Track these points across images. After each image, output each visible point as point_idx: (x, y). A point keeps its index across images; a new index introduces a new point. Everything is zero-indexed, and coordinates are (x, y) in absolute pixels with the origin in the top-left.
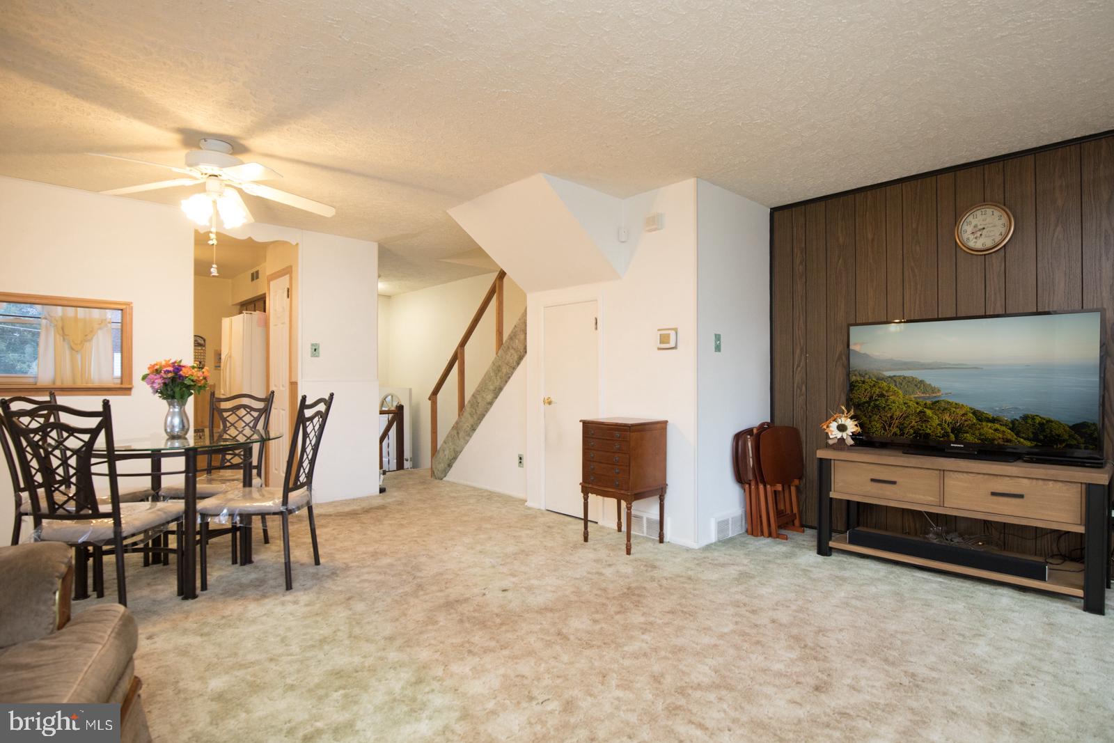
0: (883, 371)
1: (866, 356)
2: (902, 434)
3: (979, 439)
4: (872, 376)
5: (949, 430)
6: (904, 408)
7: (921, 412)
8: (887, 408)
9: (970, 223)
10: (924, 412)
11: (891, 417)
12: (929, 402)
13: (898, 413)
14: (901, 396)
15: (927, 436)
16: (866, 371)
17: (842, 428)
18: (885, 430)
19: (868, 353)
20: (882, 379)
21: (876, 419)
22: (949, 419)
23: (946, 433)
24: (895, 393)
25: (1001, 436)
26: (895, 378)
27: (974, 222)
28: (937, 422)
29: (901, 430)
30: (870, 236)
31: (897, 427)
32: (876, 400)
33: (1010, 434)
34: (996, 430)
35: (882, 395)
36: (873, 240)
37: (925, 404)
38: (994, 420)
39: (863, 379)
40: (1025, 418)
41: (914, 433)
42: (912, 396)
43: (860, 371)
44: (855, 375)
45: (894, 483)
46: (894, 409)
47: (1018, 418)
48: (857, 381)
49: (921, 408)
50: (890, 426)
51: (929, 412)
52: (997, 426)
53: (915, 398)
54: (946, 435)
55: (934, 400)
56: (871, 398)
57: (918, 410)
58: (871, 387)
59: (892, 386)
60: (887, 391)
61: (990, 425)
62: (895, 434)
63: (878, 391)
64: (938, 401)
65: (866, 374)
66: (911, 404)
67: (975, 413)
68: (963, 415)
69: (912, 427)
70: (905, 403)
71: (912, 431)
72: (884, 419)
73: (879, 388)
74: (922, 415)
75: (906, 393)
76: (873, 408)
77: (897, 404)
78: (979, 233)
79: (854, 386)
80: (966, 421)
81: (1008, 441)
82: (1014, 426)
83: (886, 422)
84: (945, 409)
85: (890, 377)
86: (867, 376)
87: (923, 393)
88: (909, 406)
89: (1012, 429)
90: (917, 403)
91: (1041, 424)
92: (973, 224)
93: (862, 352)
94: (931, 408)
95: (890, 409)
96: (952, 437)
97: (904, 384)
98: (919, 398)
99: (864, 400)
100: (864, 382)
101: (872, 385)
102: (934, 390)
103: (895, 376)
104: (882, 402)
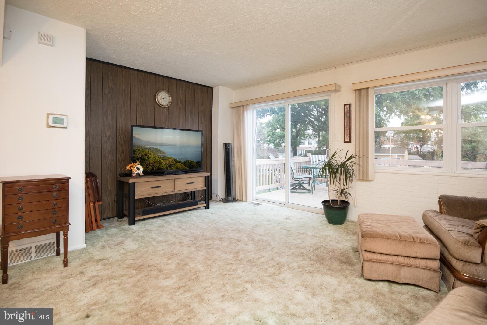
0: (147, 146)
1: (139, 139)
2: (153, 169)
3: (176, 168)
4: (142, 148)
5: (168, 166)
6: (154, 160)
7: (159, 161)
8: (148, 160)
9: (160, 95)
10: (160, 161)
11: (149, 163)
12: (162, 157)
13: (152, 162)
14: (153, 155)
15: (161, 169)
16: (140, 145)
17: (138, 169)
18: (147, 168)
19: (141, 138)
20: (146, 149)
21: (144, 164)
22: (168, 163)
23: (167, 167)
24: (151, 154)
25: (181, 167)
26: (150, 149)
27: (161, 95)
28: (164, 164)
29: (153, 168)
30: (124, 88)
31: (152, 167)
32: (144, 157)
33: (183, 166)
34: (180, 165)
35: (146, 155)
36: (125, 89)
37: (161, 158)
38: (180, 162)
39: (139, 149)
40: (187, 161)
41: (157, 168)
42: (157, 155)
43: (137, 145)
44: (136, 147)
45: (160, 187)
46: (150, 160)
47: (185, 161)
48: (136, 149)
49: (159, 159)
50: (149, 167)
51: (162, 160)
52: (181, 164)
53: (158, 156)
54: (167, 168)
55: (163, 156)
56: (142, 156)
57: (158, 160)
58: (142, 152)
59: (150, 151)
60: (148, 153)
61: (179, 164)
62: (151, 169)
63: (144, 153)
64: (164, 157)
65: (140, 147)
66: (156, 158)
67: (175, 160)
68: (172, 161)
69: (157, 166)
70: (154, 158)
71: (156, 168)
72: (147, 164)
73: (145, 152)
74: (160, 163)
75: (155, 154)
76: (143, 160)
77: (152, 158)
78: (162, 100)
79: (135, 151)
80: (172, 163)
81: (183, 168)
82: (184, 163)
83: (147, 165)
84: (167, 159)
85: (149, 148)
86: (140, 148)
87: (160, 154)
88: (155, 159)
89: (184, 164)
90: (158, 158)
91: (190, 162)
92: (161, 96)
93: (139, 138)
94: (162, 159)
95: (149, 160)
96: (169, 168)
97: (154, 150)
98: (159, 156)
99: (139, 157)
100: (139, 150)
101: (142, 151)
102: (164, 153)
103: (151, 148)
104: (146, 158)
